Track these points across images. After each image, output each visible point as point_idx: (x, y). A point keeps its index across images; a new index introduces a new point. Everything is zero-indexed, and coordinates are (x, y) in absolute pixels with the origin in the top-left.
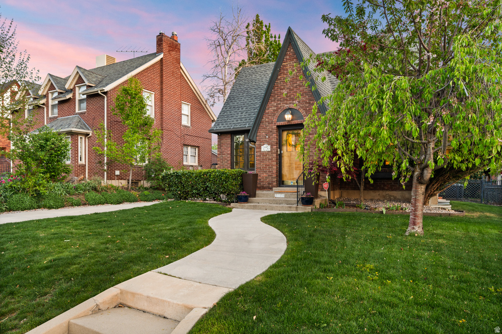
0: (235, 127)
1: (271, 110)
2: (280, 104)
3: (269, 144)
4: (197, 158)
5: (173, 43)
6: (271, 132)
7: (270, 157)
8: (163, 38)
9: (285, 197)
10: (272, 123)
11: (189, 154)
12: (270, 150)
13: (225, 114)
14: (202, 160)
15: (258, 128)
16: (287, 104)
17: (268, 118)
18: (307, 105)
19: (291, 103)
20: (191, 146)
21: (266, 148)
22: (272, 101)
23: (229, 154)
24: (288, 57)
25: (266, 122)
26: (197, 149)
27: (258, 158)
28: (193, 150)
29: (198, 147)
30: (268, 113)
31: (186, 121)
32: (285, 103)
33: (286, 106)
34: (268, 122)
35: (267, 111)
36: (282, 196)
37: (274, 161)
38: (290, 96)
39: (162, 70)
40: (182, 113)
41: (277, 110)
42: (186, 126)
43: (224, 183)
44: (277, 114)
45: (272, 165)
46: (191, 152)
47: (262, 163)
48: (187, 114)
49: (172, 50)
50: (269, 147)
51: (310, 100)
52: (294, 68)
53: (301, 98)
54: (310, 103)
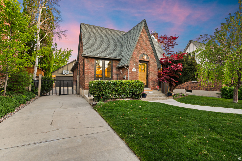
2: (140, 51)
6: (136, 63)
7: (136, 74)
12: (136, 71)
15: (130, 60)
16: (143, 51)
17: (135, 56)
18: (151, 54)
19: (144, 52)
21: (134, 70)
24: (143, 31)
25: (134, 57)
27: (130, 74)
30: (135, 53)
32: (142, 51)
34: (135, 58)
36: (152, 93)
38: (144, 48)
41: (139, 53)
44: (139, 55)
45: (137, 78)
47: (132, 77)
50: (136, 69)
51: (152, 52)
52: (146, 37)
53: (148, 51)
54: (151, 53)
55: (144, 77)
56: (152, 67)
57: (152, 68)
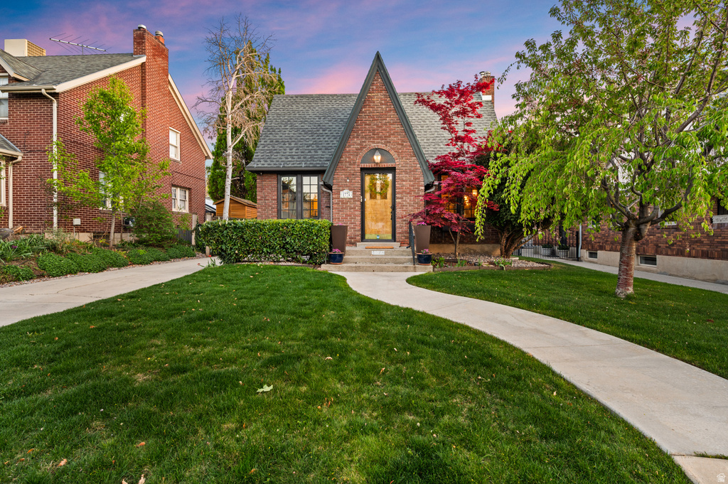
0: (286, 165)
1: (353, 148)
2: (365, 142)
3: (350, 190)
4: (187, 203)
5: (159, 45)
6: (354, 175)
7: (352, 206)
8: (146, 36)
9: (385, 255)
10: (354, 164)
11: (178, 197)
12: (352, 197)
13: (266, 148)
14: (194, 206)
15: (335, 169)
16: (374, 142)
17: (349, 158)
18: (400, 147)
19: (379, 143)
20: (181, 187)
21: (346, 194)
22: (354, 138)
23: (274, 200)
24: (375, 87)
25: (346, 162)
26: (187, 192)
27: (336, 206)
28: (183, 193)
29: (189, 189)
30: (349, 152)
31: (174, 154)
32: (371, 142)
33: (373, 145)
34: (349, 162)
35: (347, 149)
36: (382, 253)
37: (357, 211)
38: (378, 134)
39: (143, 79)
40: (170, 142)
41: (361, 149)
42: (175, 161)
43: (315, 238)
44: (362, 154)
45: (356, 216)
46: (181, 195)
47: (341, 213)
48: (175, 145)
49: (158, 55)
50: (351, 193)
51: (403, 141)
52: (383, 102)
53: (392, 138)
54: (402, 145)
55: (386, 212)
56: (404, 183)
57: (403, 186)
